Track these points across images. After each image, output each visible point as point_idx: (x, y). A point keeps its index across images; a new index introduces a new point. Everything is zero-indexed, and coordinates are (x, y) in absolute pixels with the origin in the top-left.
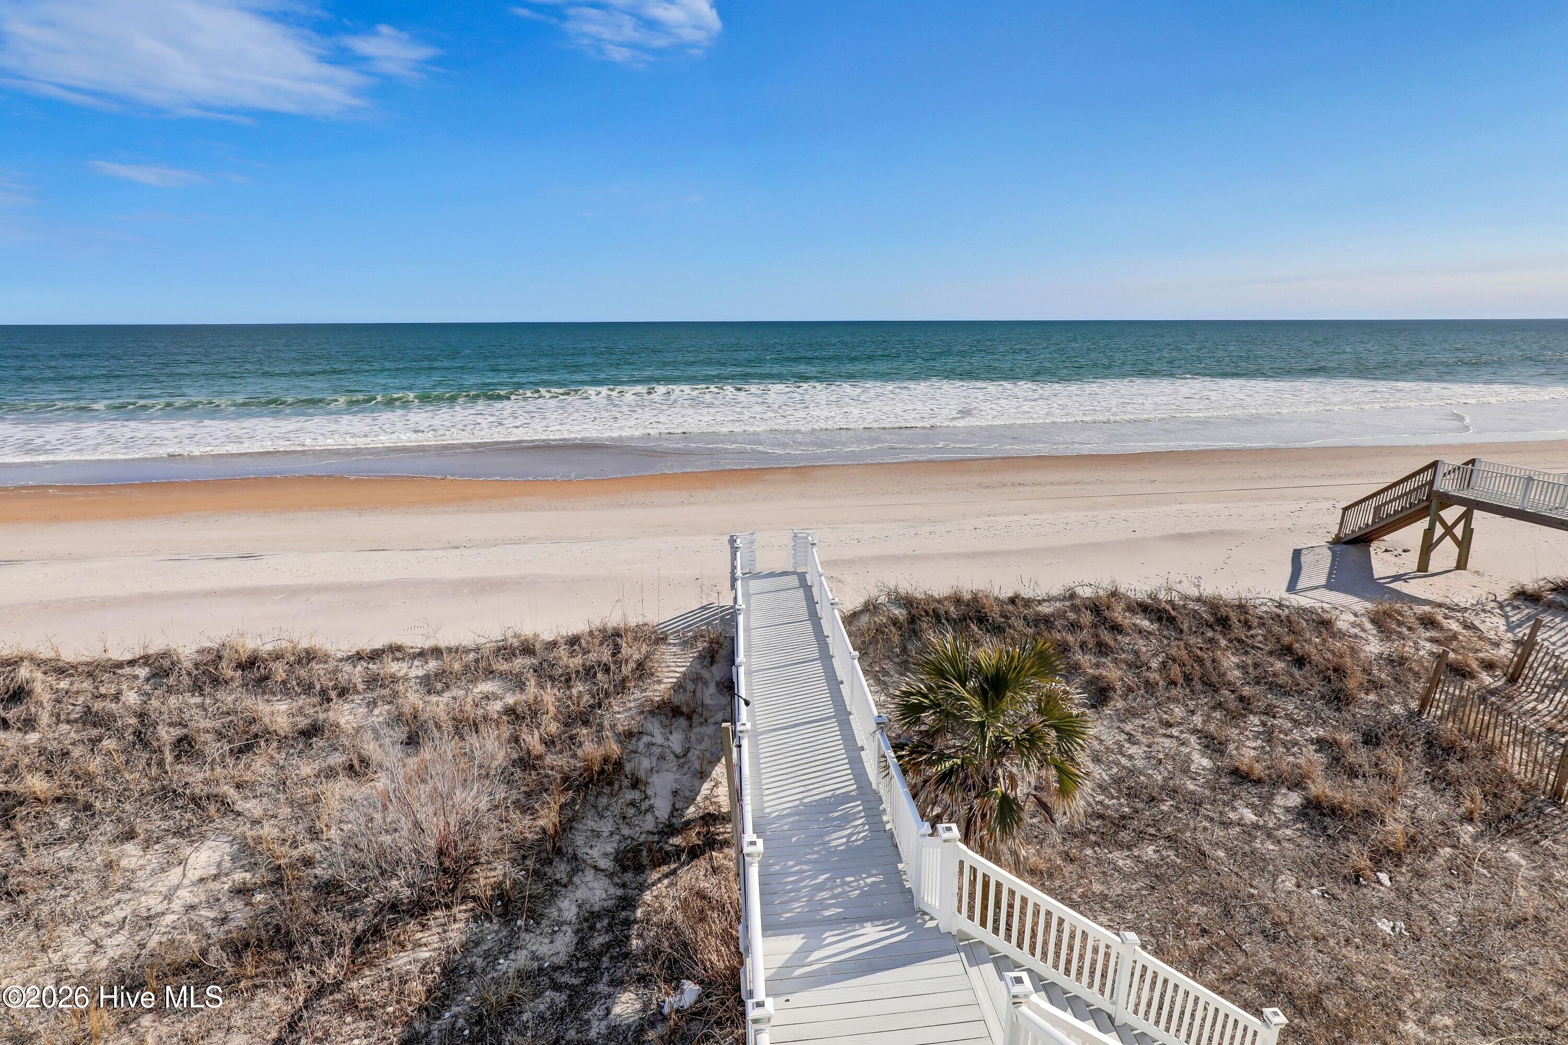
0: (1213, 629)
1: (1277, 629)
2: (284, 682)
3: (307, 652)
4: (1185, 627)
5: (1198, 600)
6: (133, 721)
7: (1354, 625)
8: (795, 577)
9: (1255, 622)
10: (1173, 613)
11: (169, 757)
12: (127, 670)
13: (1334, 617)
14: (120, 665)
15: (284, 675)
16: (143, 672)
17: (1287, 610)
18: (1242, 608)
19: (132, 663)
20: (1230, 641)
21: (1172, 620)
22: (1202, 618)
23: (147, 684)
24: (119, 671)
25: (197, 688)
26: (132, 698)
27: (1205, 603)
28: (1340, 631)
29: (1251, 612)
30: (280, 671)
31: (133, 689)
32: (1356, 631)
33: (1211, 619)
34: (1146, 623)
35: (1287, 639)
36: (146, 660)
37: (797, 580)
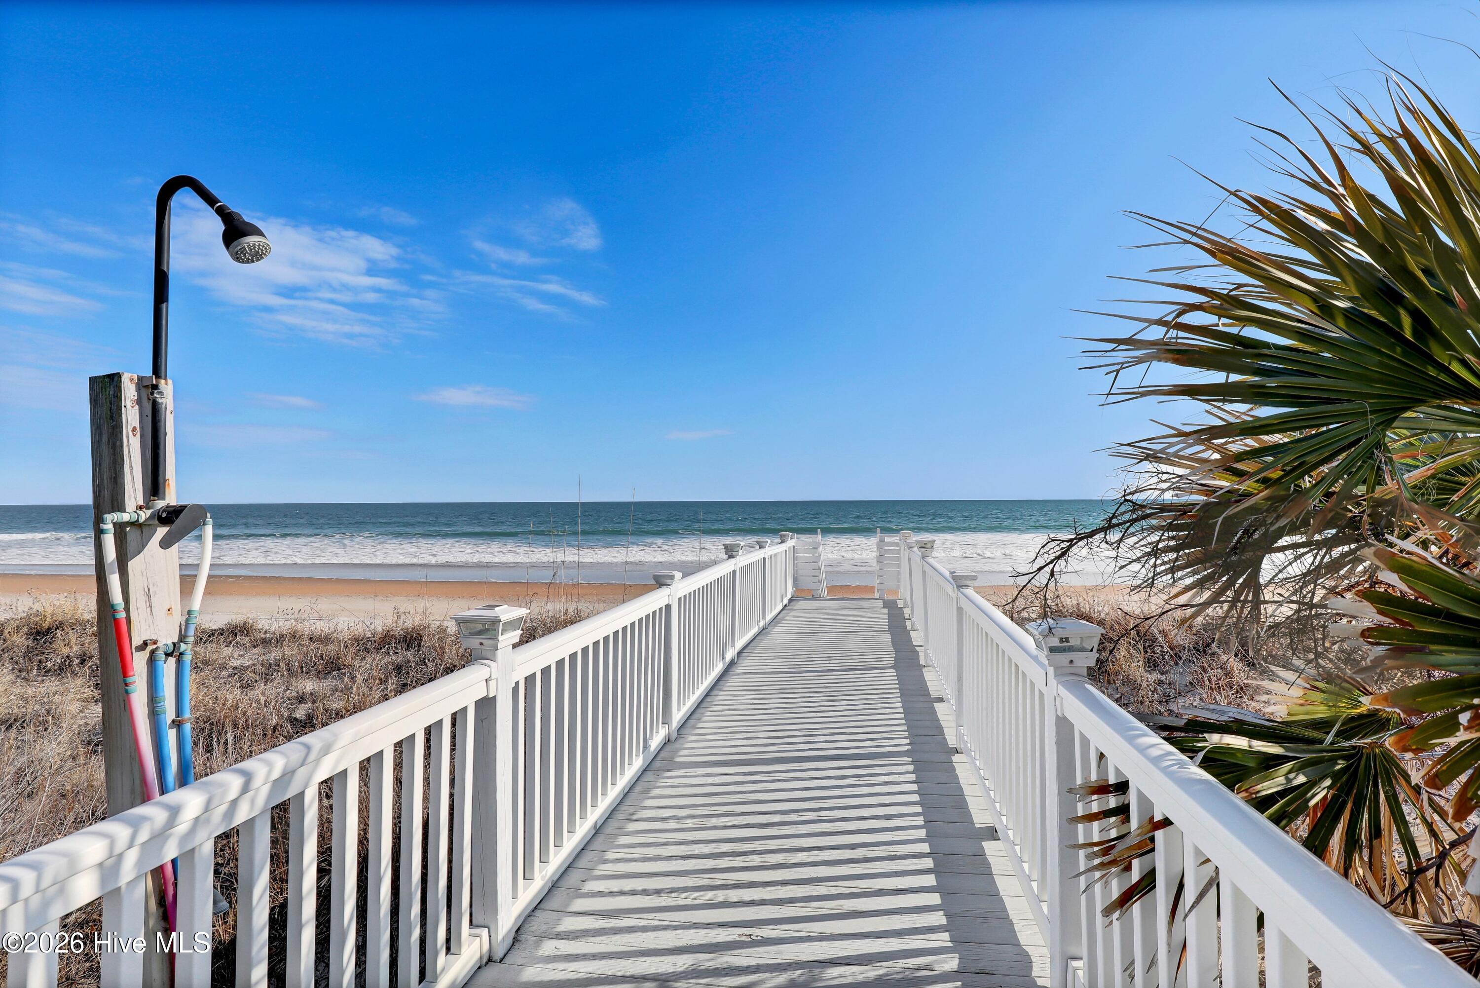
37: (880, 604)
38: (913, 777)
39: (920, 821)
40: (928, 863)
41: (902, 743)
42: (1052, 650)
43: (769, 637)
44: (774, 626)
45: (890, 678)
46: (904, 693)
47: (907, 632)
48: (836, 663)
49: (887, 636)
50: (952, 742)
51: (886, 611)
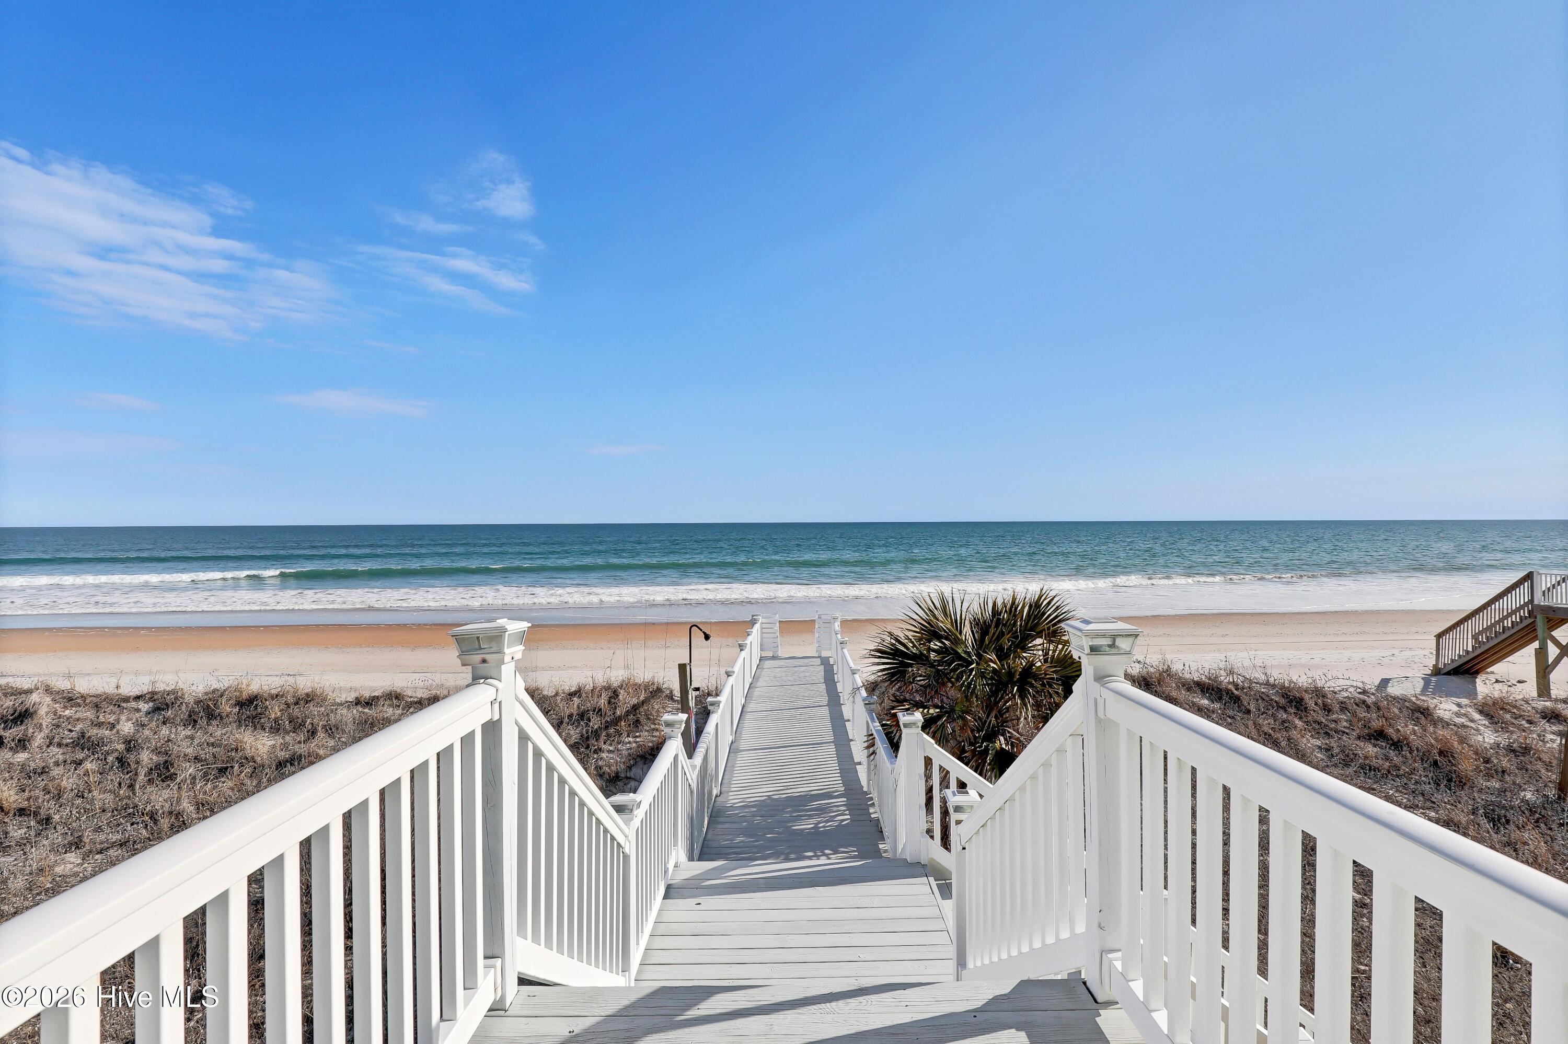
0: (1286, 711)
1: (1362, 714)
2: (276, 720)
3: (307, 695)
4: (1252, 707)
5: (1267, 684)
6: (121, 747)
7: (1458, 715)
8: (819, 659)
9: (1336, 707)
10: (1236, 692)
11: (141, 777)
12: (133, 704)
13: (1432, 706)
14: (126, 699)
15: (279, 714)
16: (145, 707)
17: (1373, 697)
18: (1318, 692)
19: (138, 698)
20: (1307, 723)
21: (1236, 700)
22: (1272, 700)
23: (146, 717)
24: (124, 705)
25: (191, 721)
26: (127, 728)
27: (1274, 686)
28: (1441, 720)
29: (1329, 696)
30: (275, 710)
31: (131, 720)
32: (1462, 720)
33: (1283, 701)
34: (1205, 702)
35: (1376, 724)
36: (151, 696)
37: (818, 661)
38: (835, 750)
39: (836, 762)
40: (839, 771)
41: (832, 738)
42: (866, 704)
43: (757, 690)
44: (757, 681)
45: (825, 711)
46: (833, 718)
47: (835, 683)
48: (796, 705)
49: (823, 687)
50: (851, 737)
51: (822, 667)
